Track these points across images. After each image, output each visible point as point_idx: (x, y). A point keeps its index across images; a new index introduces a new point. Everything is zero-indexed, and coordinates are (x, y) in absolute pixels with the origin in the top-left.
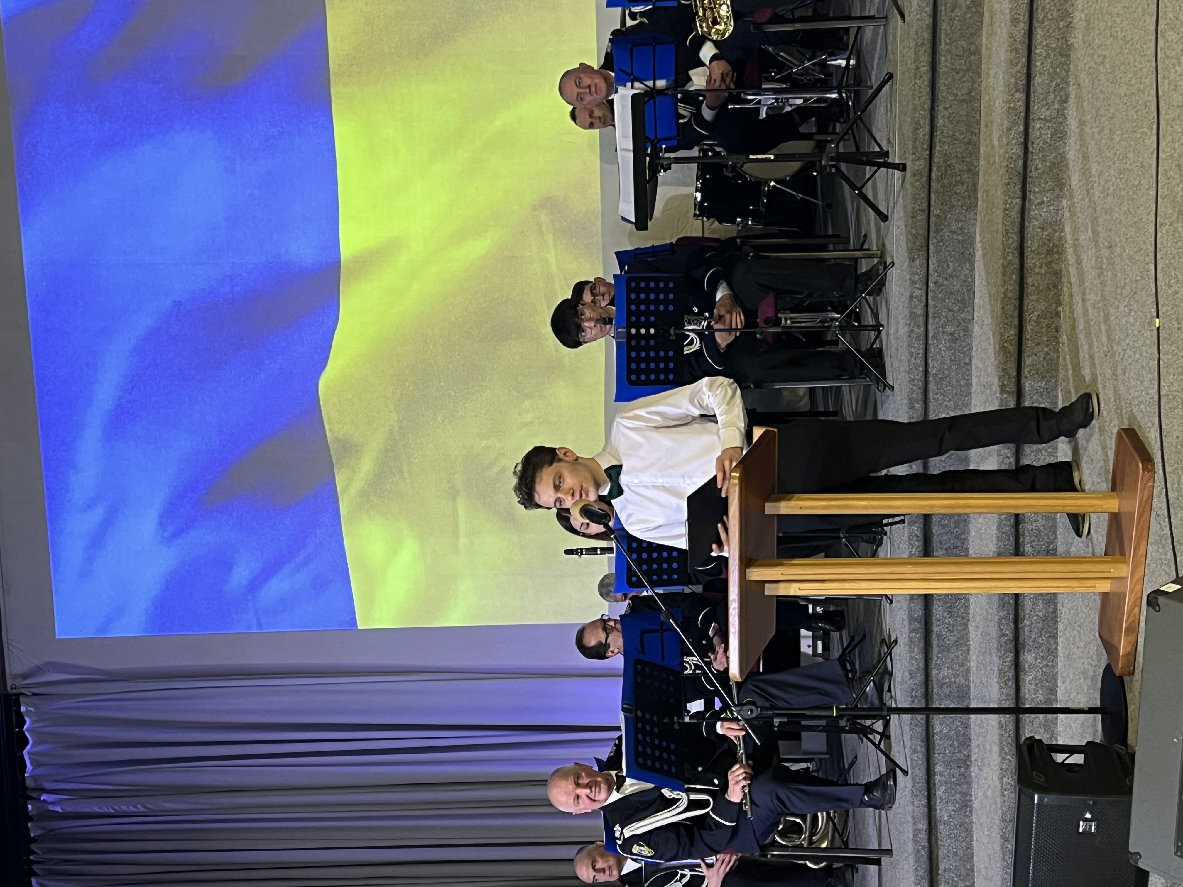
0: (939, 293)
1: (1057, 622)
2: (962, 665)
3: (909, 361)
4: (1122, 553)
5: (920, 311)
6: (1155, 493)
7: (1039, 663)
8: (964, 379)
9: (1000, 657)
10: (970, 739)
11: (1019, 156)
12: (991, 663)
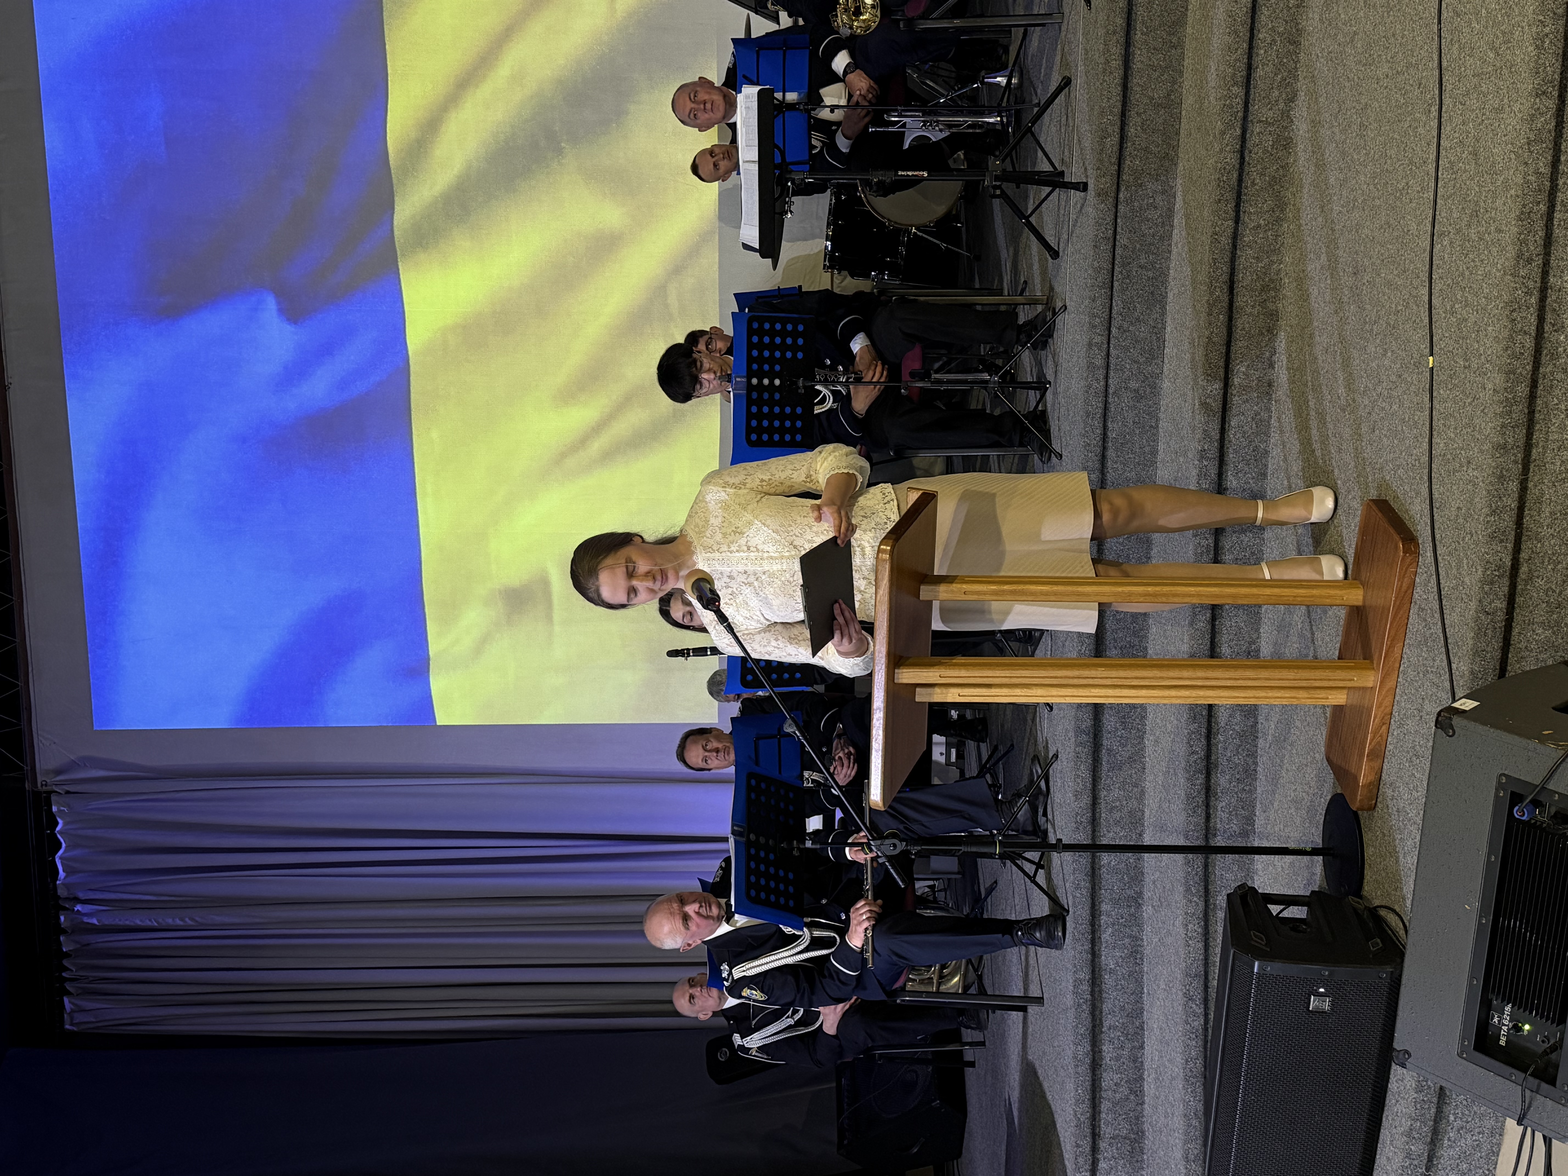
0: (1124, 341)
1: (1257, 737)
2: (1136, 785)
3: (1085, 422)
4: (1367, 656)
5: (1099, 361)
6: (1417, 580)
7: (1234, 786)
8: (1149, 445)
9: (1188, 779)
10: (1143, 874)
11: (1234, 166)
12: (1175, 785)
